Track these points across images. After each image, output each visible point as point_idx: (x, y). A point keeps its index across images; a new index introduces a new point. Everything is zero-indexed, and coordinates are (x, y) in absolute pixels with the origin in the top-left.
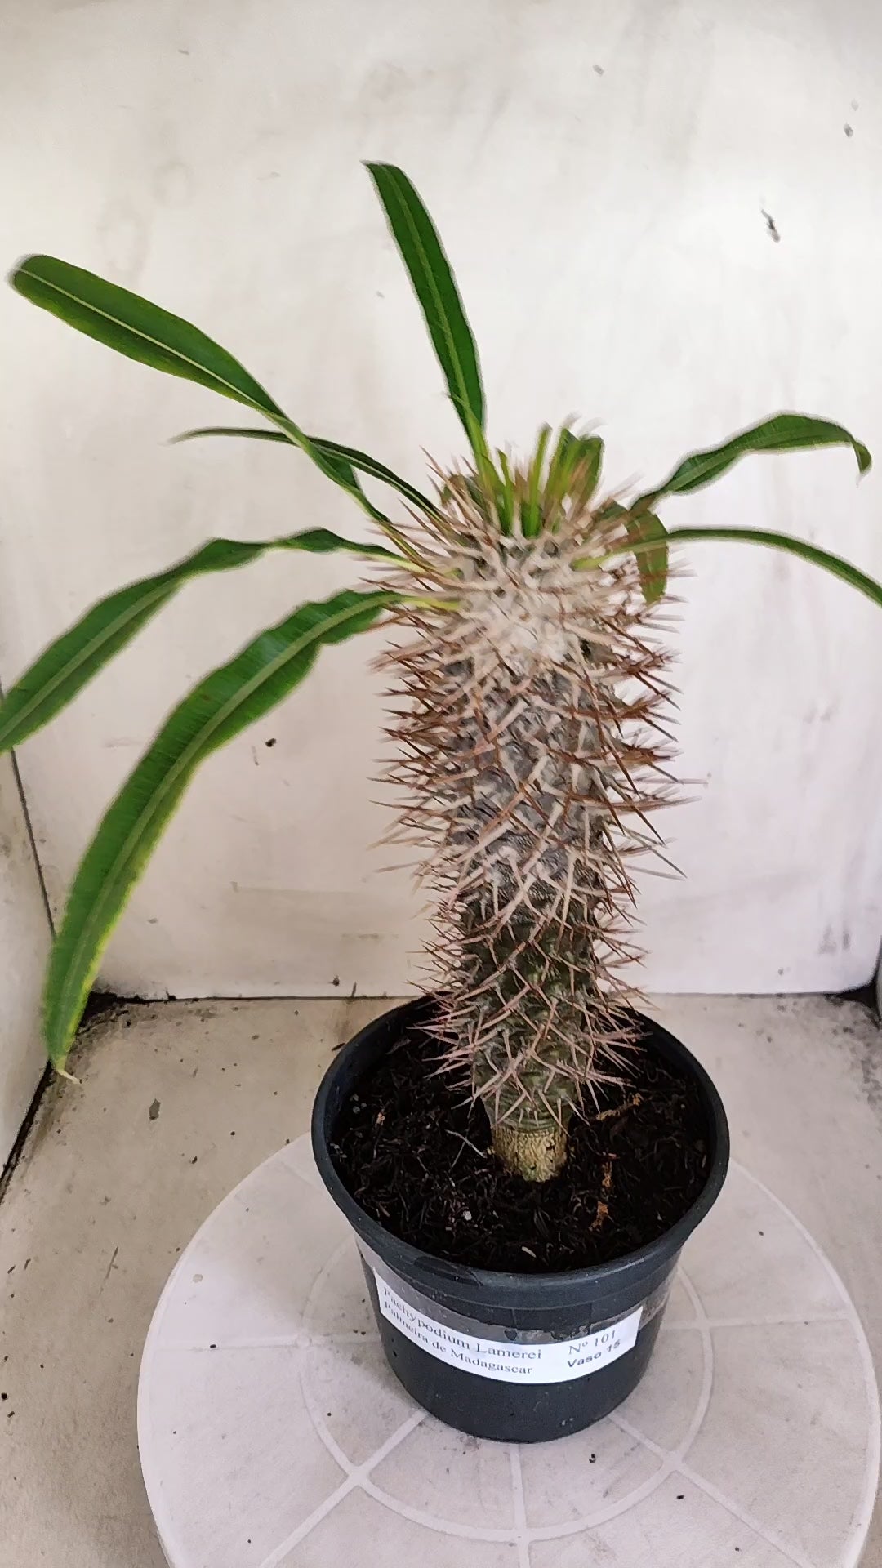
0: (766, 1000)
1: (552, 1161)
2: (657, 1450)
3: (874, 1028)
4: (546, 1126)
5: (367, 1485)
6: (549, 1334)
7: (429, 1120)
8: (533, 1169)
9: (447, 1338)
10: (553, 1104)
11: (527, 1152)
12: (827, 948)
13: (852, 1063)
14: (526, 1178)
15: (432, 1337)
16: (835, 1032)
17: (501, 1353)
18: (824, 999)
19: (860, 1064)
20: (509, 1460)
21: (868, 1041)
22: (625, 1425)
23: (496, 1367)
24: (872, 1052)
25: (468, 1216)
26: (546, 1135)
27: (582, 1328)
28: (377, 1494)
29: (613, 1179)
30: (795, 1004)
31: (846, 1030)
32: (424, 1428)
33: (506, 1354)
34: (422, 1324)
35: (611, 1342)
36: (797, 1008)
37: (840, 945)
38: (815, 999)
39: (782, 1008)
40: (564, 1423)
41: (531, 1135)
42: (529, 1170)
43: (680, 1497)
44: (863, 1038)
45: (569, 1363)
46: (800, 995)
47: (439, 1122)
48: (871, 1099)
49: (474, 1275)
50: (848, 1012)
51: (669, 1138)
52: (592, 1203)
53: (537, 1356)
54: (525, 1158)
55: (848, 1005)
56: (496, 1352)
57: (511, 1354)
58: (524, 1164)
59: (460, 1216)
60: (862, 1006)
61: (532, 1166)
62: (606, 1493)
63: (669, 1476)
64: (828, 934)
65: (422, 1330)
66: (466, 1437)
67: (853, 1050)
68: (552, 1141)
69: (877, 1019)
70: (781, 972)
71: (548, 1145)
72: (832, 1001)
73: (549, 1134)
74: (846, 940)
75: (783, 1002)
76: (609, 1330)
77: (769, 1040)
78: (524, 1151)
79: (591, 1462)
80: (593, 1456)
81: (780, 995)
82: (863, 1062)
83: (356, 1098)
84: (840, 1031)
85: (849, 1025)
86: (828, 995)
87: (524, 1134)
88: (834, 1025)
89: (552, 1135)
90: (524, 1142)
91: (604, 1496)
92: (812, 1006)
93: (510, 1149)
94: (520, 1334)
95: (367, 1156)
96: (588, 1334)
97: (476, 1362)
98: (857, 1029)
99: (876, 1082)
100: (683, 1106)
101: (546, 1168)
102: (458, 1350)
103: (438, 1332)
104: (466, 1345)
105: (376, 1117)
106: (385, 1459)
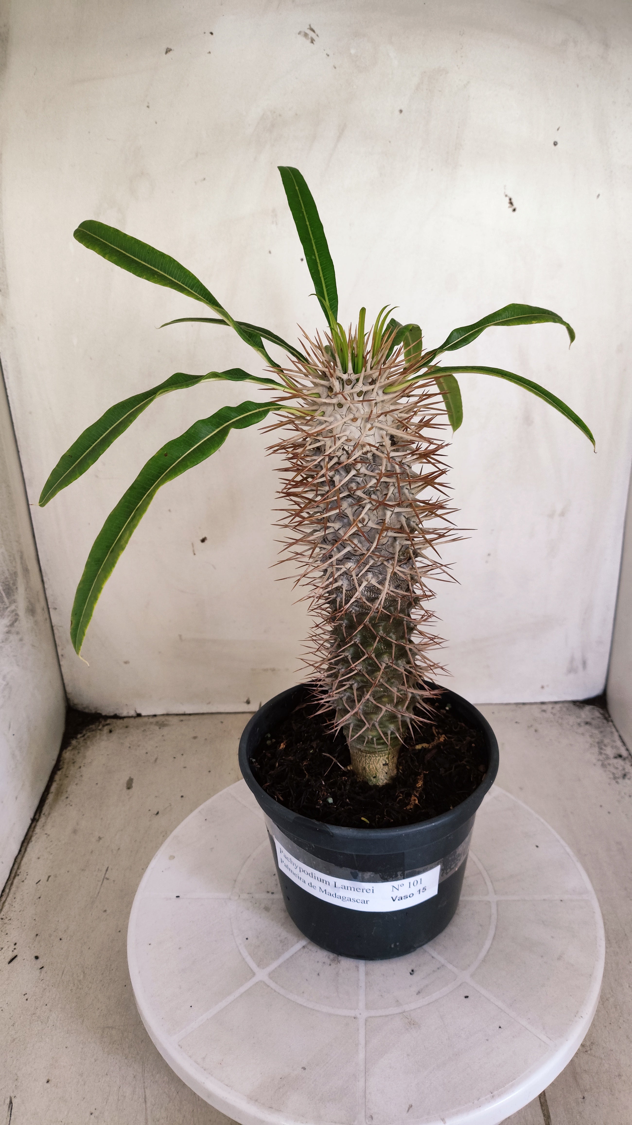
0: (534, 706)
1: (386, 773)
2: (455, 970)
3: (605, 721)
4: (383, 749)
5: (266, 979)
6: (378, 875)
7: (312, 747)
8: (375, 777)
9: (316, 878)
10: (386, 734)
11: (371, 767)
12: (572, 670)
13: (591, 744)
14: (370, 784)
15: (308, 879)
16: (579, 724)
17: (349, 888)
18: (571, 705)
19: (596, 745)
20: (358, 970)
21: (602, 729)
22: (435, 954)
23: (346, 899)
24: (604, 736)
25: (330, 800)
26: (382, 756)
27: (399, 873)
28: (273, 985)
29: (425, 783)
30: (553, 708)
31: (587, 723)
32: (306, 950)
33: (352, 889)
34: (301, 870)
35: (421, 887)
36: (554, 711)
37: (580, 667)
38: (566, 705)
39: (544, 711)
40: (393, 946)
41: (374, 755)
42: (372, 778)
43: (466, 997)
44: (598, 727)
45: (392, 898)
46: (556, 703)
47: (318, 750)
48: (603, 765)
49: (328, 828)
50: (587, 713)
51: (462, 762)
52: (409, 795)
53: (372, 891)
54: (370, 770)
55: (588, 708)
56: (346, 888)
57: (355, 890)
58: (369, 774)
59: (325, 800)
60: (596, 708)
61: (374, 776)
62: (419, 993)
63: (460, 985)
64: (572, 660)
65: (303, 875)
66: (332, 956)
67: (591, 736)
68: (387, 760)
69: (607, 716)
70: (543, 687)
71: (384, 763)
72: (578, 706)
73: (385, 755)
74: (584, 664)
75: (544, 707)
76: (417, 878)
77: (536, 731)
78: (369, 766)
79: (411, 974)
80: (413, 971)
81: (543, 703)
82: (598, 743)
83: (269, 735)
84: (582, 724)
85: (588, 720)
86: (575, 703)
87: (369, 755)
88: (579, 720)
89: (387, 756)
90: (369, 760)
91: (417, 994)
92: (564, 709)
93: (361, 765)
94: (360, 874)
95: (273, 767)
96: (404, 878)
97: (334, 896)
98: (594, 722)
99: (605, 754)
100: (473, 745)
101: (383, 777)
102: (324, 887)
103: (311, 875)
104: (327, 883)
105: (280, 746)
106: (280, 966)
